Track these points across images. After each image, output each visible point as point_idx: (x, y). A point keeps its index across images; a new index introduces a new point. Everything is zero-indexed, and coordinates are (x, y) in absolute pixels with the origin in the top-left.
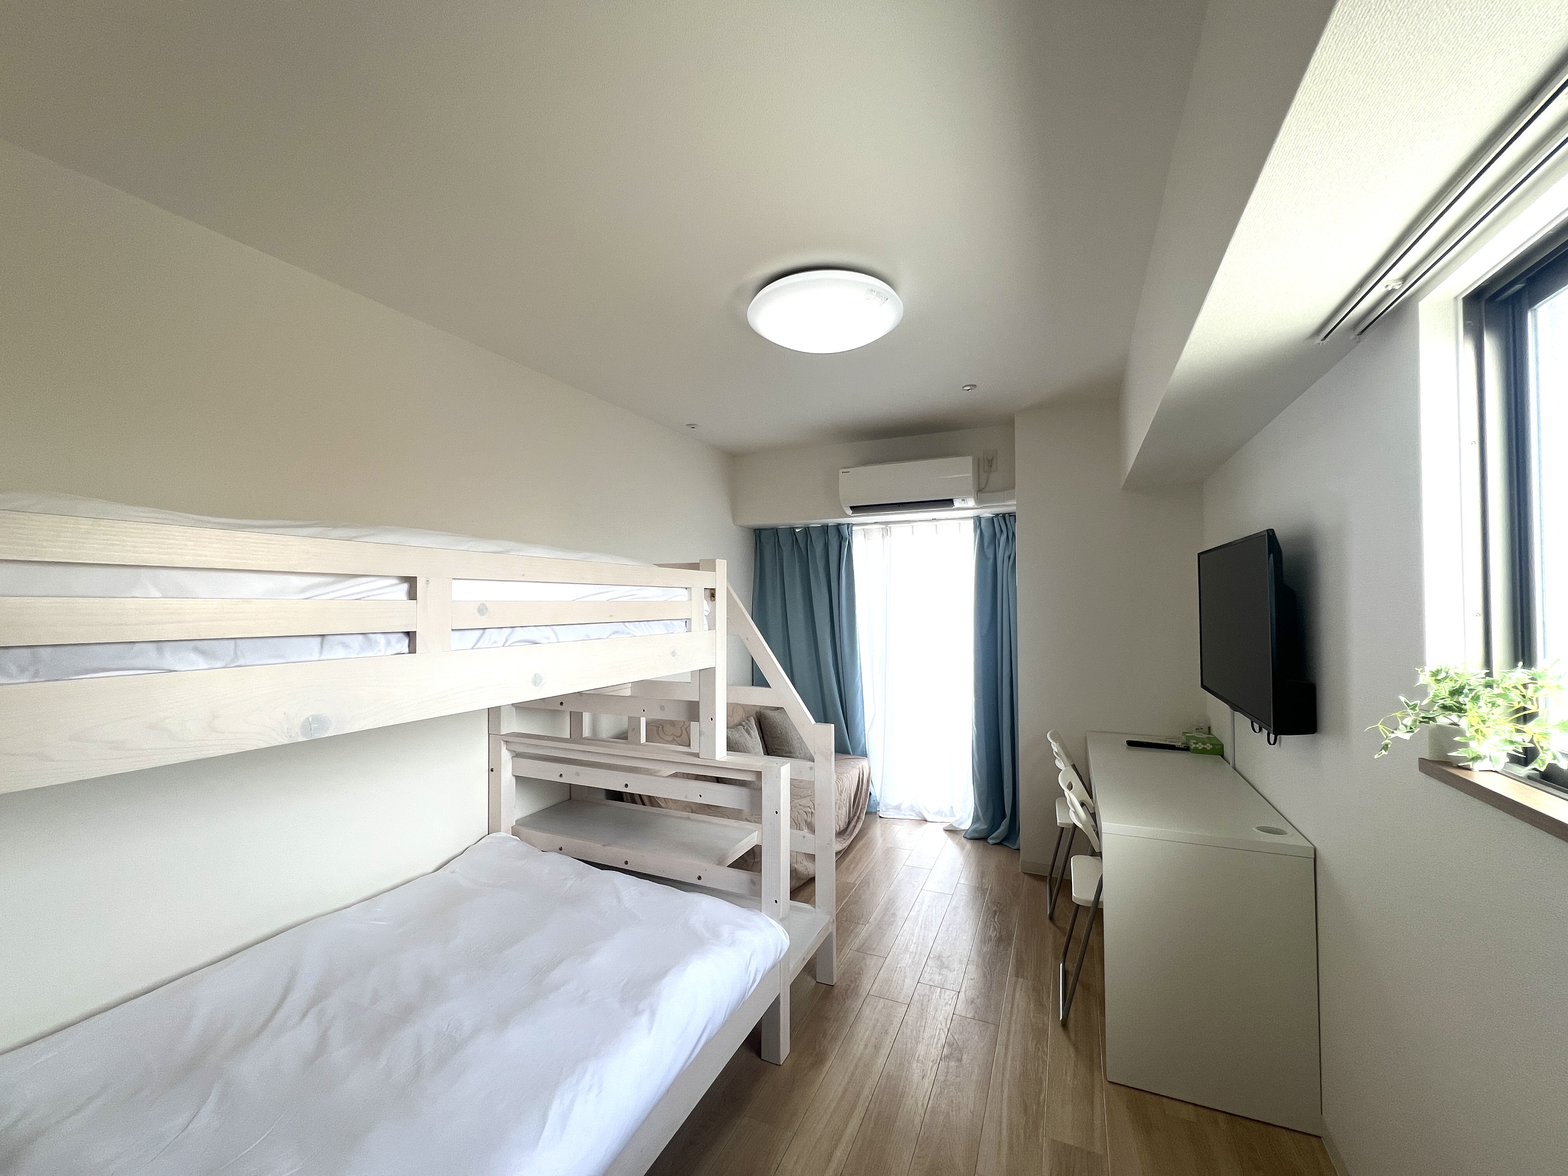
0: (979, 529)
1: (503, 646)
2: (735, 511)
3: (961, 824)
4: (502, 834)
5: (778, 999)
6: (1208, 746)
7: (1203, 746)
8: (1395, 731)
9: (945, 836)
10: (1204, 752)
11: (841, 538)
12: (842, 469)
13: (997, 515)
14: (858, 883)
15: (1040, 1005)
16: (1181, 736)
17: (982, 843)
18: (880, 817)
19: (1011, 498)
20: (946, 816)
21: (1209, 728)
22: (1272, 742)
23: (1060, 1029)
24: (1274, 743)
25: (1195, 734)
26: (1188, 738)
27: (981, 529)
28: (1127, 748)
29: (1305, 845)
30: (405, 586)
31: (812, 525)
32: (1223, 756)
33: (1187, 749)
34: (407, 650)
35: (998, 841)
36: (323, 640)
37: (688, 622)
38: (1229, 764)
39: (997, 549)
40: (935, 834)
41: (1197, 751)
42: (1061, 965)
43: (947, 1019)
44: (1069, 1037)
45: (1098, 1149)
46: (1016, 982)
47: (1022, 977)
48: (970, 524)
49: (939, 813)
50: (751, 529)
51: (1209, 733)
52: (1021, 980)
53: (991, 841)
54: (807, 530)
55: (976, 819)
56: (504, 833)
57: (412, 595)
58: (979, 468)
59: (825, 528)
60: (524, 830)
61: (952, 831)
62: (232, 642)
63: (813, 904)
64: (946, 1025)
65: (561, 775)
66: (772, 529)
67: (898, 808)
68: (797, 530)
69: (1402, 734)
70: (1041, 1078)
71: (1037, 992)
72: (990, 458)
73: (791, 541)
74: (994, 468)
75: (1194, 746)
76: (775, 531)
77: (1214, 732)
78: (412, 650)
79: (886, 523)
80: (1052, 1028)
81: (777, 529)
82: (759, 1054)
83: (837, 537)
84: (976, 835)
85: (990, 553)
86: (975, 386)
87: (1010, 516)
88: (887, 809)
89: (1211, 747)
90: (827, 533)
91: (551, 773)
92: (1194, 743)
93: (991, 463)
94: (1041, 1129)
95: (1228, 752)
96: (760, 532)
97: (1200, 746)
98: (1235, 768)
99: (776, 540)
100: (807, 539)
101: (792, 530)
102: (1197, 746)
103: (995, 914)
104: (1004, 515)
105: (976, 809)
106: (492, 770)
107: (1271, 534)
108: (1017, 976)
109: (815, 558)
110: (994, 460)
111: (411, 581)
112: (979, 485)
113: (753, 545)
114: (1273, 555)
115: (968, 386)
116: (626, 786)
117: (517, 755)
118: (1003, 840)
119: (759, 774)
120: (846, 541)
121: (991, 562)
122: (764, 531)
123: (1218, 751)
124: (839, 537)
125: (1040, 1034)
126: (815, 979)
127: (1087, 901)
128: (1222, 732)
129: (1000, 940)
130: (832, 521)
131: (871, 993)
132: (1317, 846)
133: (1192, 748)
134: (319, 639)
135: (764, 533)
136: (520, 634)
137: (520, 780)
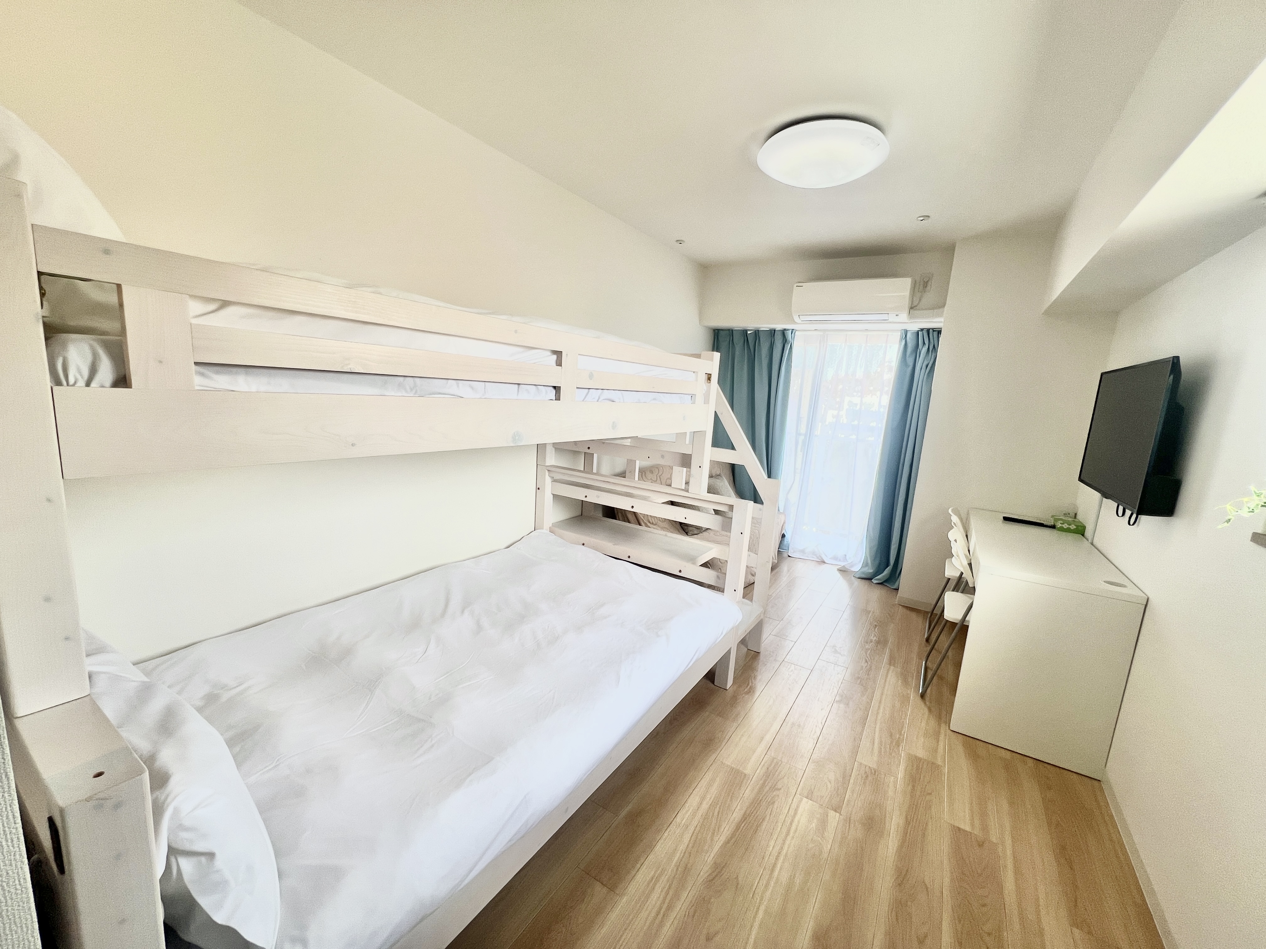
0: (905, 340)
1: (583, 401)
2: (701, 314)
3: (852, 566)
4: (544, 531)
5: (730, 649)
6: (1072, 527)
7: (1068, 526)
8: (1239, 511)
9: (838, 574)
10: (1068, 530)
11: (785, 340)
12: (797, 283)
13: (922, 330)
14: (774, 595)
15: (905, 682)
16: (1050, 518)
17: (867, 582)
18: (789, 556)
19: (940, 315)
20: (840, 560)
21: (1076, 514)
22: (1131, 523)
23: (919, 698)
24: (1133, 524)
25: (1063, 518)
26: (1056, 520)
27: (906, 341)
28: (1003, 522)
29: (1142, 595)
30: (555, 357)
31: (762, 329)
32: (1083, 535)
33: (1053, 527)
34: (554, 399)
35: (881, 582)
36: (518, 388)
37: (692, 396)
38: (1088, 541)
39: (917, 360)
40: (831, 573)
41: (1062, 529)
42: (924, 662)
43: (838, 682)
44: (925, 703)
45: (939, 762)
46: (888, 670)
47: (894, 665)
48: (898, 335)
49: (835, 558)
50: (709, 328)
51: (1075, 517)
52: (892, 667)
53: (874, 581)
54: (757, 333)
55: (865, 565)
56: (546, 530)
57: (559, 363)
58: (915, 286)
59: (773, 332)
60: (557, 530)
61: (843, 571)
62: (483, 383)
63: (751, 600)
64: (838, 684)
65: (586, 496)
66: (729, 330)
67: (803, 551)
68: (749, 332)
69: (1245, 513)
70: (903, 722)
71: (904, 677)
72: (926, 280)
73: (742, 340)
74: (928, 288)
75: (1061, 525)
76: (731, 332)
77: (1080, 517)
78: (558, 398)
79: (825, 330)
80: (914, 697)
81: (732, 330)
82: (713, 682)
83: (782, 340)
84: (863, 576)
85: (910, 361)
86: (929, 217)
87: (934, 331)
88: (794, 552)
89: (1075, 527)
90: (774, 336)
91: (579, 494)
92: (1061, 523)
93: (926, 284)
94: (901, 747)
95: (1088, 533)
96: (718, 331)
97: (1065, 526)
98: (1092, 544)
99: (731, 339)
100: (756, 339)
101: (745, 332)
102: (1063, 526)
103: (876, 627)
104: (928, 330)
105: (866, 557)
106: (539, 489)
107: (1175, 361)
108: (890, 664)
109: (760, 355)
110: (930, 283)
111: (558, 354)
112: (912, 302)
113: (712, 342)
114: (1174, 377)
115: (920, 217)
116: (633, 507)
117: (554, 481)
118: (884, 582)
119: (731, 507)
120: (788, 344)
121: (910, 368)
122: (721, 331)
123: (1081, 531)
124: (783, 340)
125: (905, 699)
126: (747, 647)
127: (956, 619)
128: (1086, 517)
129: (878, 642)
130: (779, 327)
131: (785, 660)
132: (1149, 596)
133: (1058, 527)
134: (517, 386)
135: (721, 333)
136: (606, 394)
137: (555, 496)
